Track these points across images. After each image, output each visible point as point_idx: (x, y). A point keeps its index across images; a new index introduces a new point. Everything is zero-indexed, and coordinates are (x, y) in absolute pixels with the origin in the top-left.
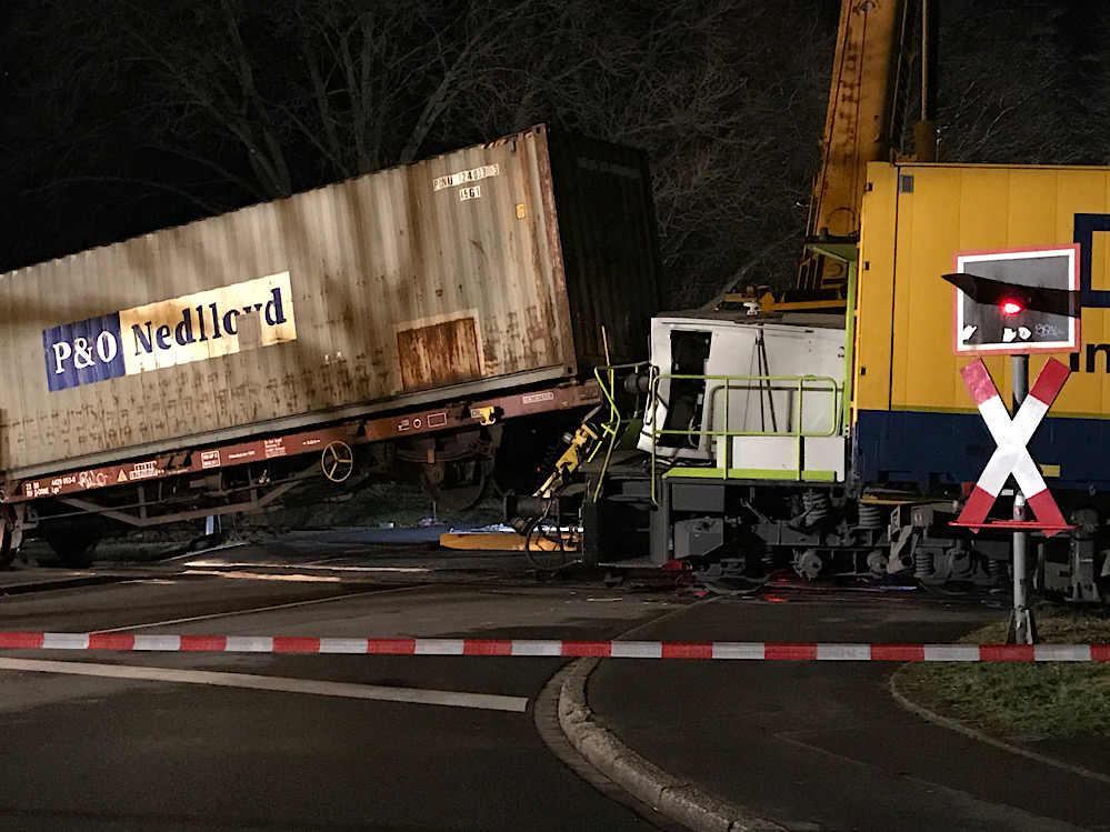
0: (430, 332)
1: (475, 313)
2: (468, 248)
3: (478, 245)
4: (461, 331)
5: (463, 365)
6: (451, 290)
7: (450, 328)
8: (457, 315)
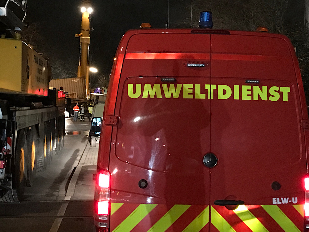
0: (71, 94)
1: (76, 93)
2: (75, 87)
3: (77, 87)
4: (74, 95)
5: (74, 98)
6: (73, 90)
7: (73, 94)
8: (74, 93)
